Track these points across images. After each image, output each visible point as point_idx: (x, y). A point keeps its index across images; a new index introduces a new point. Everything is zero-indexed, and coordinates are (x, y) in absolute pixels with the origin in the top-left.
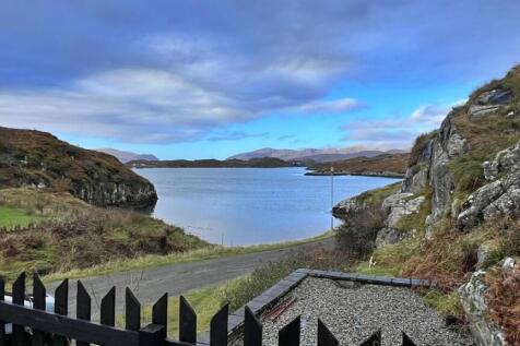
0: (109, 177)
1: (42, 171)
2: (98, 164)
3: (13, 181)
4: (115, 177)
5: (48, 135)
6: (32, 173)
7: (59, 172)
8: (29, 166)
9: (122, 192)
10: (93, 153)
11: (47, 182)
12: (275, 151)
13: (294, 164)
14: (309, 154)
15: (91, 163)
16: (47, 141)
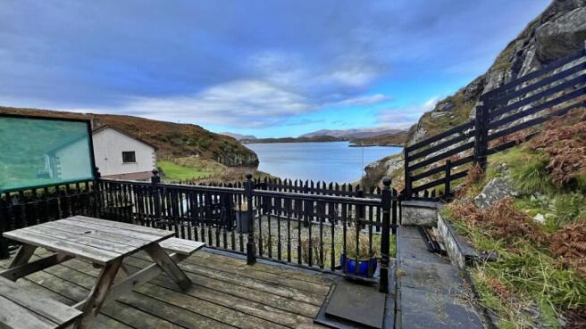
0: (233, 150)
1: (197, 147)
2: (226, 143)
3: (183, 153)
4: (235, 150)
5: (198, 126)
6: (192, 148)
7: (205, 148)
8: (189, 145)
9: (240, 159)
10: (222, 136)
11: (200, 153)
12: (329, 131)
13: (342, 139)
14: (352, 133)
15: (222, 142)
16: (198, 129)
